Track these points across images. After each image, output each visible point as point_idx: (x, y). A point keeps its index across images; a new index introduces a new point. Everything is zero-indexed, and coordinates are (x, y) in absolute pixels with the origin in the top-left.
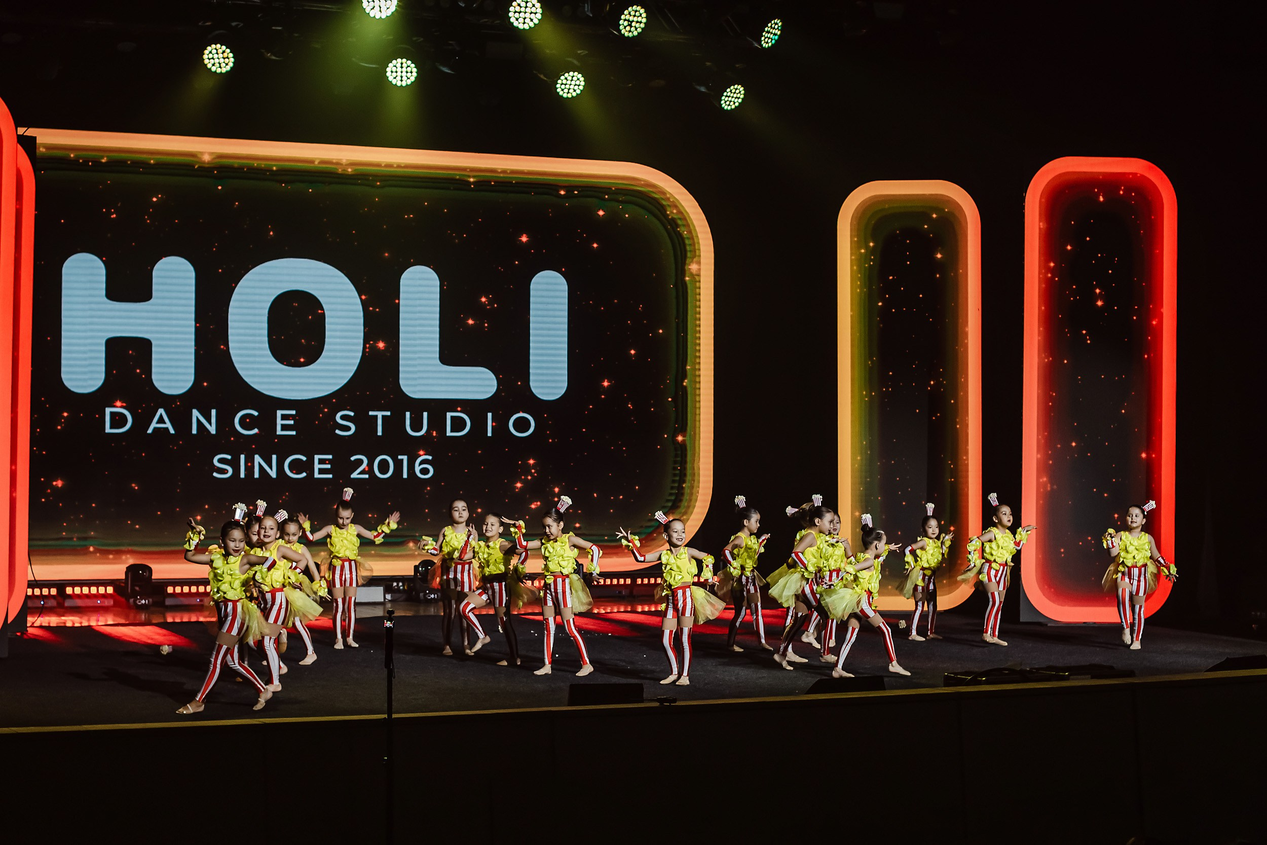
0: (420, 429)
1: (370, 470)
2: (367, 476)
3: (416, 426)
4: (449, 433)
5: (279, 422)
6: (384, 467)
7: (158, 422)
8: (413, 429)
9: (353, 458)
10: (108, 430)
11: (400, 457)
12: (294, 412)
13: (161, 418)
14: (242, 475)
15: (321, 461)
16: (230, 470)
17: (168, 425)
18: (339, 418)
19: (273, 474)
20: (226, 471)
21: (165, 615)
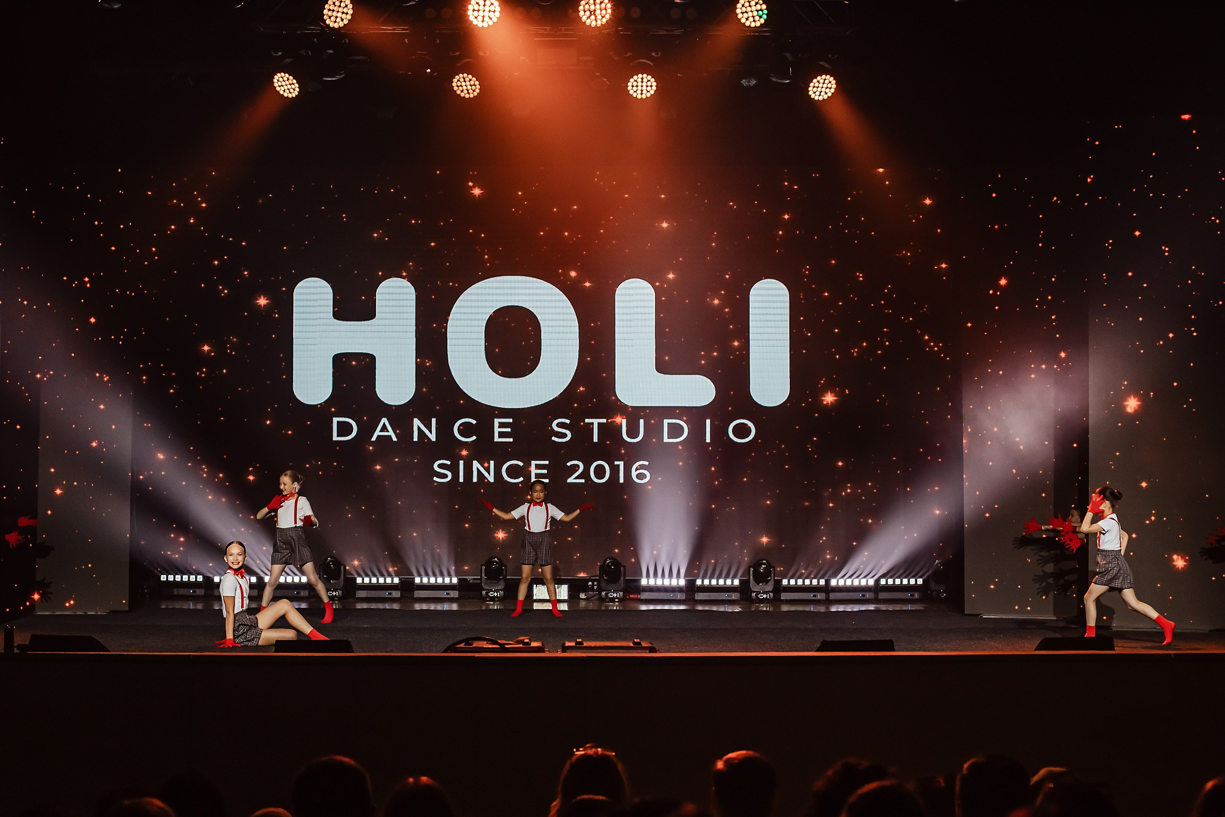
0: (637, 436)
1: (585, 474)
2: (583, 481)
3: (633, 433)
4: (666, 440)
5: (497, 430)
6: (600, 472)
7: (380, 431)
8: (628, 435)
9: (569, 464)
10: (335, 438)
11: (616, 463)
12: (511, 420)
13: (384, 427)
14: (461, 480)
15: (538, 467)
16: (449, 474)
17: (391, 433)
18: (555, 425)
19: (491, 479)
20: (446, 476)
21: (355, 606)
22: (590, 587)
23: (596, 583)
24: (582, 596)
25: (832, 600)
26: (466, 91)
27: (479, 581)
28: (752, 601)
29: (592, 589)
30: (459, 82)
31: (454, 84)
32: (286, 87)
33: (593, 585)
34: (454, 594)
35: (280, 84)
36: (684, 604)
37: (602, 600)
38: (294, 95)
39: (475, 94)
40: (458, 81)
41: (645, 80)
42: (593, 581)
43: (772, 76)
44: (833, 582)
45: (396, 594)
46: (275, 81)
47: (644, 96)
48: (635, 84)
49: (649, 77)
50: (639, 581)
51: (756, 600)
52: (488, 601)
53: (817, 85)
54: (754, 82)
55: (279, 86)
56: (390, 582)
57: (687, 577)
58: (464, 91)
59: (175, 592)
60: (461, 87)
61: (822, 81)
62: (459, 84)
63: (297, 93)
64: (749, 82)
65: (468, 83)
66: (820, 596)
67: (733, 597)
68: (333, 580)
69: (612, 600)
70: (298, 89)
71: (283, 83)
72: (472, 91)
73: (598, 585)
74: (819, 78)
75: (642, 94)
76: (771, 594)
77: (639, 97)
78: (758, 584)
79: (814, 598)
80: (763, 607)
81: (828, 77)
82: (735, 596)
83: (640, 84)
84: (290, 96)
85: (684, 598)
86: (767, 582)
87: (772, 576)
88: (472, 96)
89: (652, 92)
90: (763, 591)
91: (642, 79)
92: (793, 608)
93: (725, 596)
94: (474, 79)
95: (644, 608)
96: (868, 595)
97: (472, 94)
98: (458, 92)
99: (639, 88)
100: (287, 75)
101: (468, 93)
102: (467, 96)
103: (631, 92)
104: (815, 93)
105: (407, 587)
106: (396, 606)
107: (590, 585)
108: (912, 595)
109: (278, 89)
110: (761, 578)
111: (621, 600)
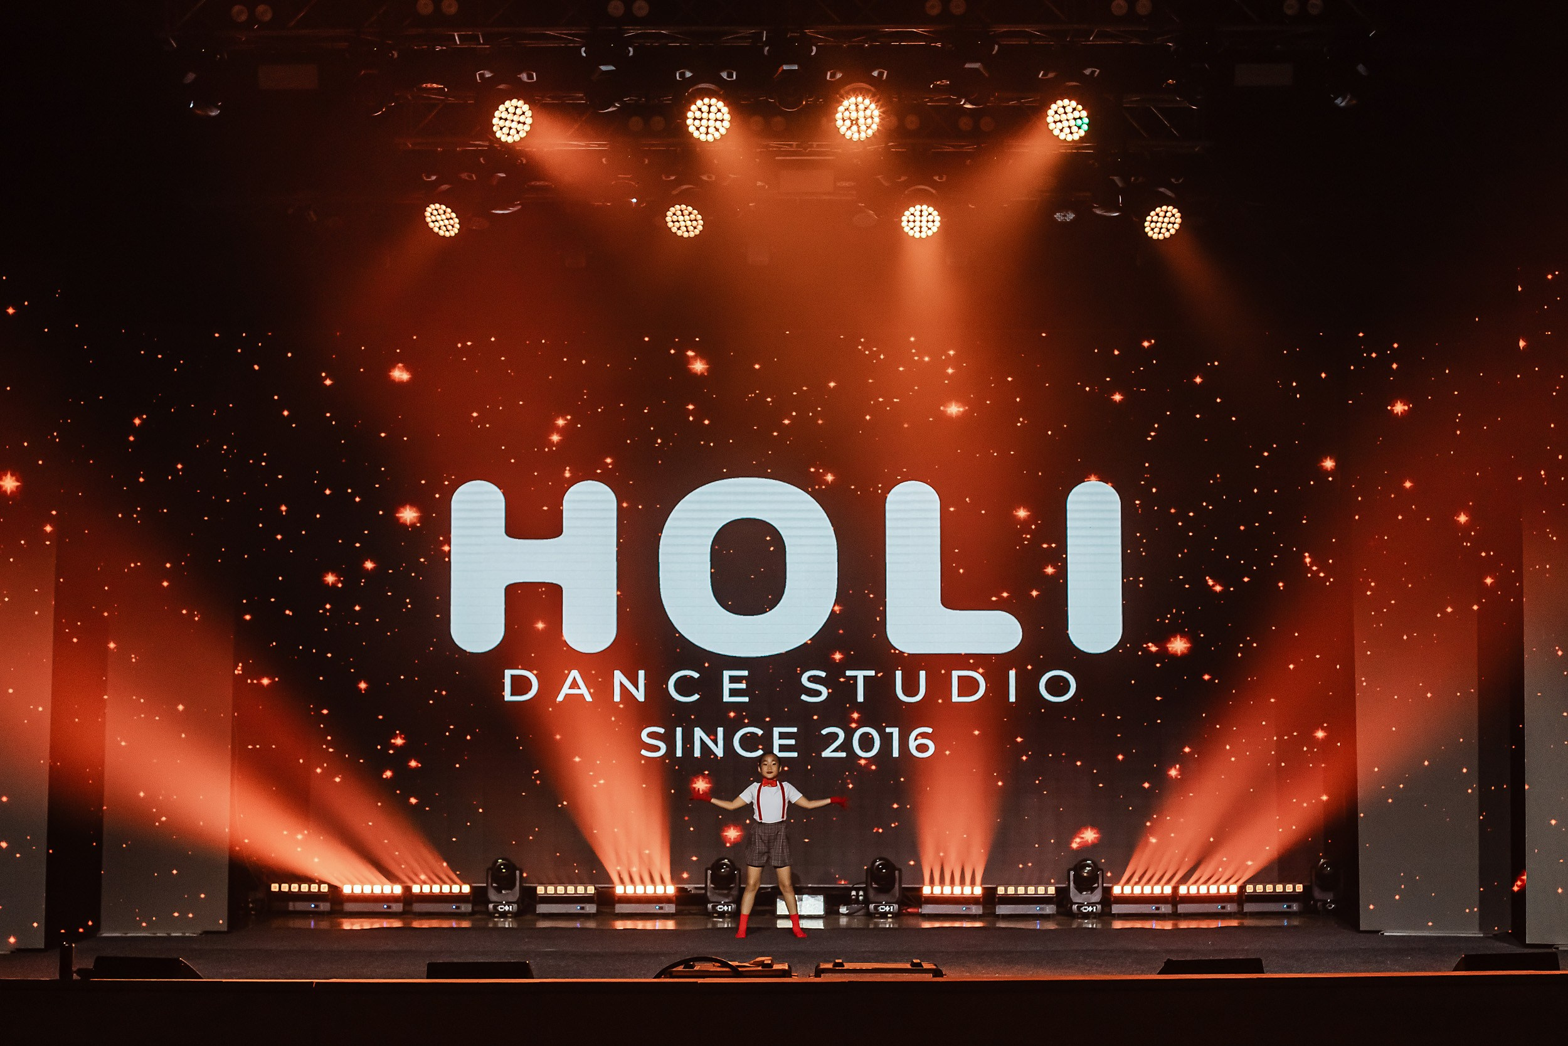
0: (916, 693)
1: (847, 746)
2: (844, 755)
3: (911, 688)
4: (955, 698)
5: (727, 686)
6: (866, 742)
7: (569, 688)
8: (906, 694)
9: (824, 732)
10: (508, 697)
11: (888, 730)
12: (746, 673)
13: (574, 682)
14: (679, 754)
15: (782, 736)
16: (663, 746)
17: (583, 690)
18: (806, 680)
19: (719, 752)
20: (658, 749)
21: (535, 924)
22: (853, 897)
23: (861, 893)
24: (843, 910)
25: (1180, 914)
26: (685, 229)
27: (703, 891)
28: (1073, 916)
29: (857, 901)
30: (675, 216)
31: (668, 219)
32: (442, 223)
33: (858, 895)
34: (671, 908)
35: (434, 218)
36: (981, 921)
37: (870, 915)
38: (453, 234)
39: (697, 232)
40: (674, 214)
41: (925, 213)
42: (857, 890)
43: (1096, 207)
44: (1183, 890)
45: (591, 908)
46: (427, 214)
47: (924, 235)
48: (912, 218)
49: (931, 209)
50: (920, 889)
51: (1078, 914)
52: (716, 917)
53: (1155, 218)
54: (1071, 216)
55: (433, 222)
56: (583, 892)
57: (985, 884)
58: (681, 228)
59: (291, 906)
60: (677, 223)
61: (1162, 214)
62: (675, 218)
63: (457, 231)
64: (1065, 216)
65: (687, 218)
66: (1165, 909)
67: (1048, 910)
68: (505, 889)
69: (884, 915)
70: (457, 226)
71: (439, 218)
72: (692, 228)
73: (865, 895)
74: (1158, 210)
75: (920, 232)
76: (1099, 907)
77: (917, 235)
78: (1081, 893)
79: (1157, 912)
80: (1088, 923)
81: (1170, 208)
82: (1050, 909)
83: (918, 218)
84: (447, 234)
85: (980, 912)
86: (1093, 890)
87: (1100, 882)
88: (692, 234)
89: (935, 229)
90: (1087, 901)
91: (921, 211)
92: (1128, 925)
93: (1036, 909)
94: (695, 212)
95: (927, 925)
96: (1230, 908)
97: (692, 233)
98: (674, 230)
99: (918, 224)
100: (443, 207)
101: (688, 231)
102: (686, 235)
103: (906, 229)
104: (1152, 229)
105: (606, 900)
106: (591, 925)
107: (854, 895)
108: (1289, 907)
109: (431, 225)
110: (1085, 885)
111: (895, 916)
